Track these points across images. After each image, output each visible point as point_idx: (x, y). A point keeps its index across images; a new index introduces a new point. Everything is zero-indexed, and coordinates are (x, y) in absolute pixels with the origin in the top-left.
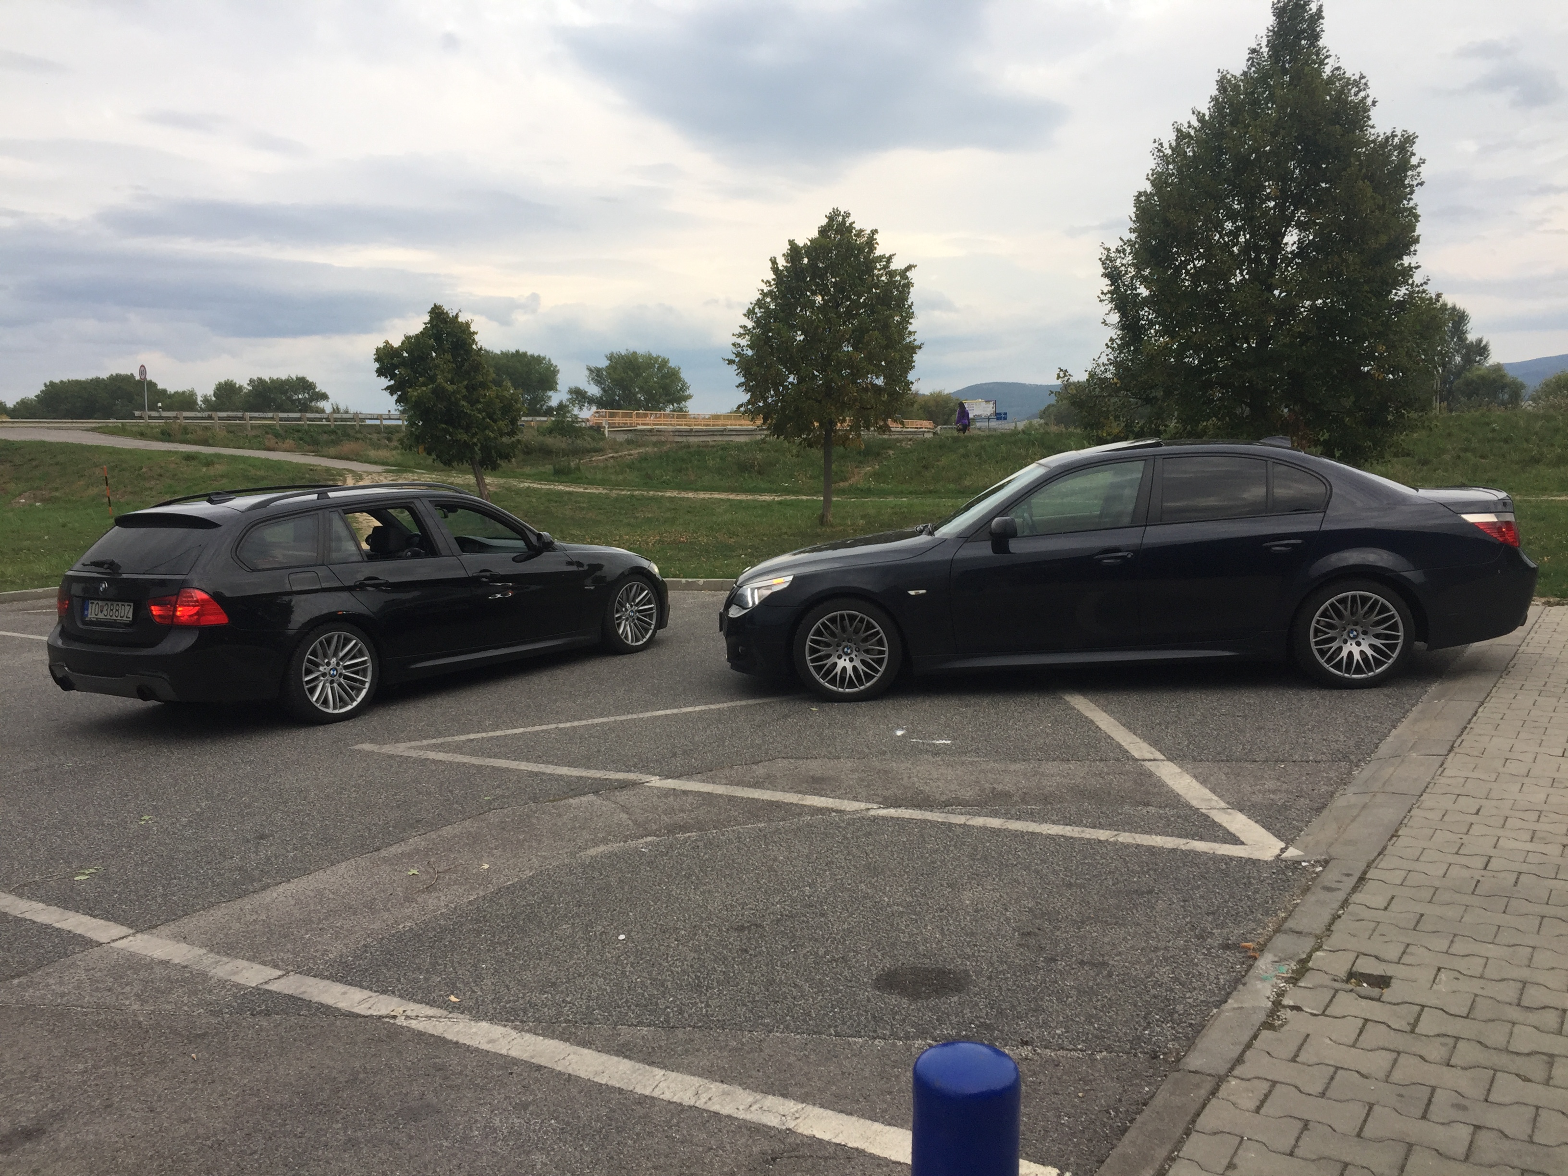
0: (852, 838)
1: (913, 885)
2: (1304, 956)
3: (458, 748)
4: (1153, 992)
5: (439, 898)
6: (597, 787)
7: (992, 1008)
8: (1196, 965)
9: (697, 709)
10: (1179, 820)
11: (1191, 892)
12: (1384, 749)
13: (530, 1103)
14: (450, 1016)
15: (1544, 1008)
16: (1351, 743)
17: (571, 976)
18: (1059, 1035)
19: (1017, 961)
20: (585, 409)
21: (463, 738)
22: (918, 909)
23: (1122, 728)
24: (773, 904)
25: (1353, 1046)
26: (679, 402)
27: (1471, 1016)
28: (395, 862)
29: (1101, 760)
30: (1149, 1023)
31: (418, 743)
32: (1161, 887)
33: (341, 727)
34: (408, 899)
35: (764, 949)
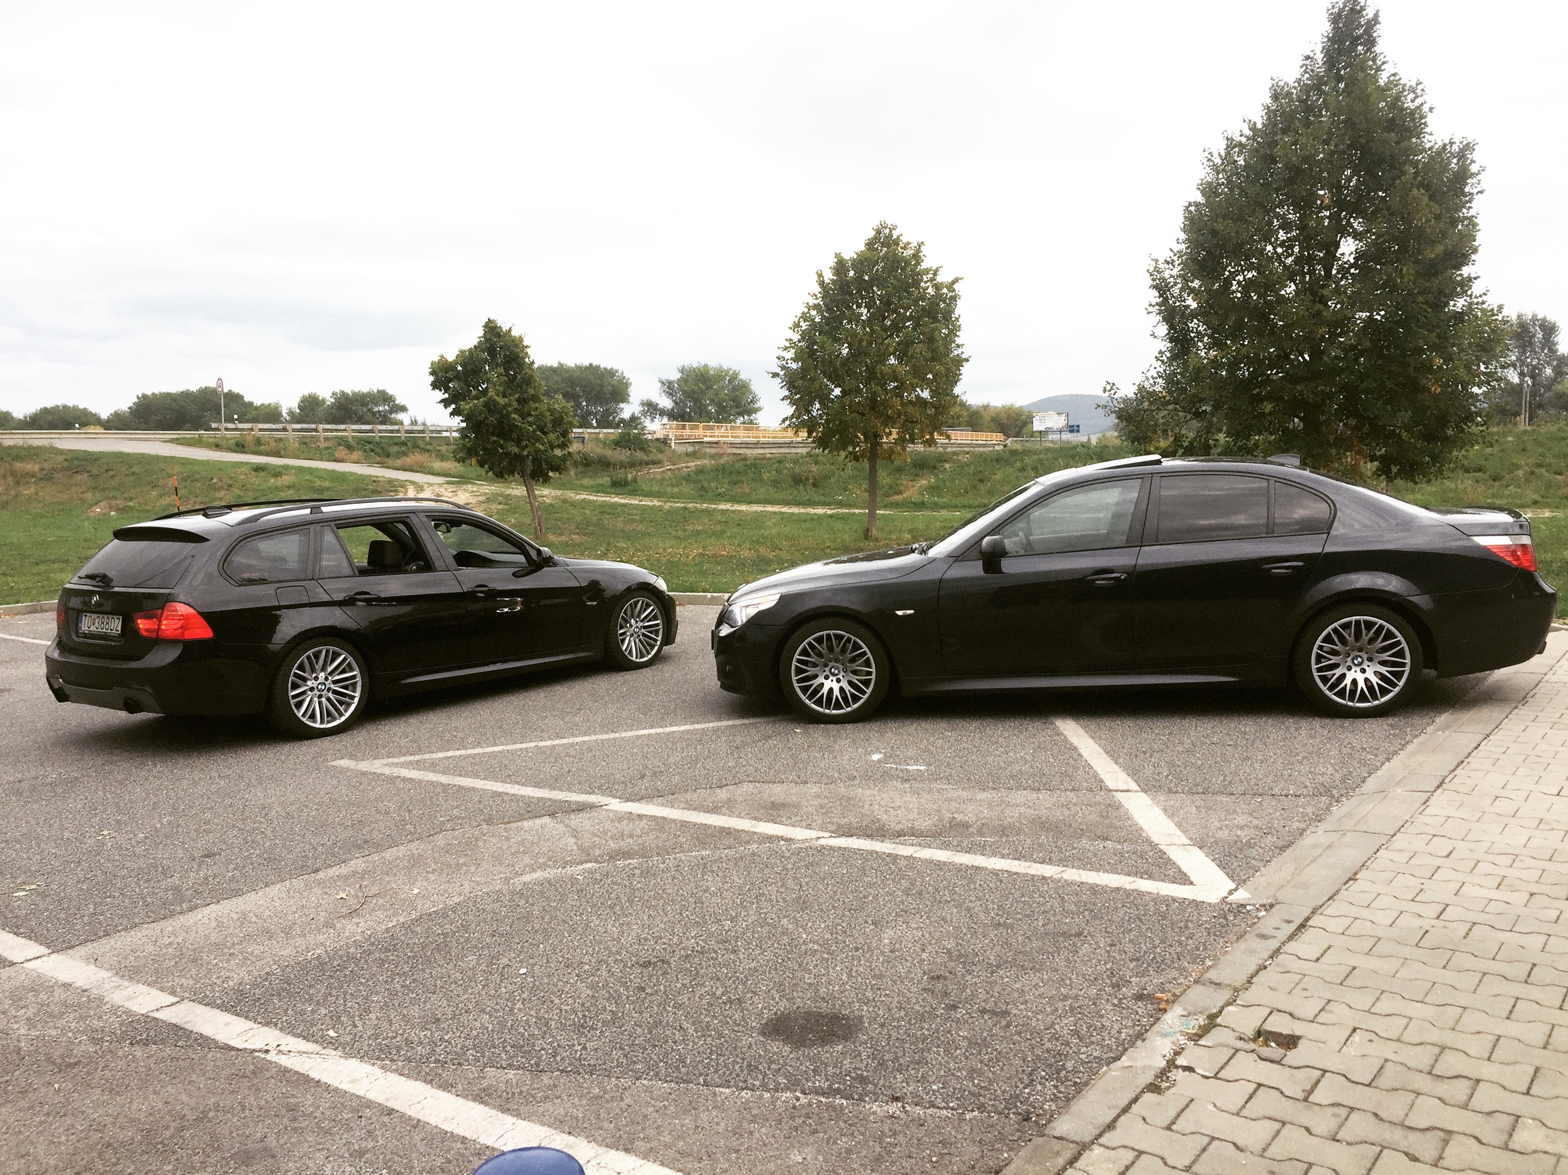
0: (792, 869)
1: (837, 921)
2: (1214, 1011)
3: (432, 766)
4: (1048, 1045)
5: (358, 924)
6: (555, 810)
7: (874, 1059)
8: (1102, 1017)
9: (682, 728)
10: (1133, 857)
11: (1121, 935)
12: (1371, 784)
13: (369, 1150)
14: (324, 1051)
15: (1456, 1077)
16: (1338, 776)
17: (458, 1012)
18: (934, 1091)
19: (917, 1007)
20: (656, 420)
21: (441, 755)
22: (834, 948)
23: (1104, 755)
24: (688, 938)
25: (1238, 1114)
26: (749, 414)
27: (1374, 1084)
28: (329, 885)
29: (1073, 790)
30: (1033, 1080)
31: (396, 760)
32: (1092, 929)
33: (326, 742)
34: (328, 925)
35: (662, 988)
